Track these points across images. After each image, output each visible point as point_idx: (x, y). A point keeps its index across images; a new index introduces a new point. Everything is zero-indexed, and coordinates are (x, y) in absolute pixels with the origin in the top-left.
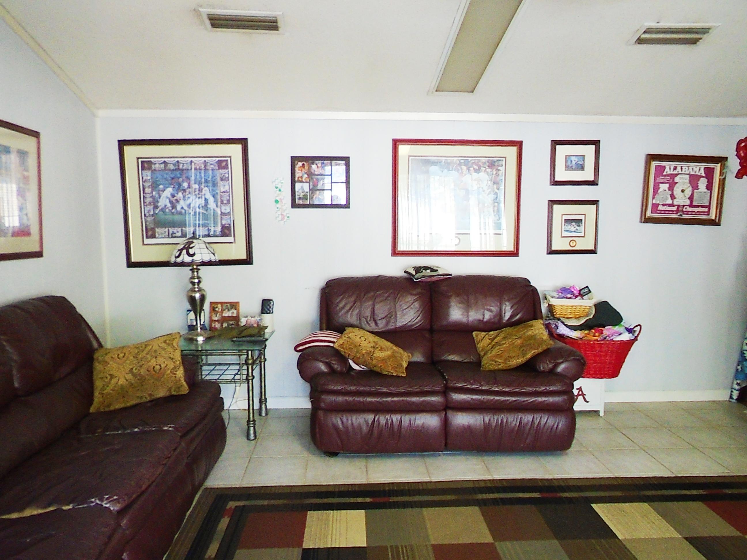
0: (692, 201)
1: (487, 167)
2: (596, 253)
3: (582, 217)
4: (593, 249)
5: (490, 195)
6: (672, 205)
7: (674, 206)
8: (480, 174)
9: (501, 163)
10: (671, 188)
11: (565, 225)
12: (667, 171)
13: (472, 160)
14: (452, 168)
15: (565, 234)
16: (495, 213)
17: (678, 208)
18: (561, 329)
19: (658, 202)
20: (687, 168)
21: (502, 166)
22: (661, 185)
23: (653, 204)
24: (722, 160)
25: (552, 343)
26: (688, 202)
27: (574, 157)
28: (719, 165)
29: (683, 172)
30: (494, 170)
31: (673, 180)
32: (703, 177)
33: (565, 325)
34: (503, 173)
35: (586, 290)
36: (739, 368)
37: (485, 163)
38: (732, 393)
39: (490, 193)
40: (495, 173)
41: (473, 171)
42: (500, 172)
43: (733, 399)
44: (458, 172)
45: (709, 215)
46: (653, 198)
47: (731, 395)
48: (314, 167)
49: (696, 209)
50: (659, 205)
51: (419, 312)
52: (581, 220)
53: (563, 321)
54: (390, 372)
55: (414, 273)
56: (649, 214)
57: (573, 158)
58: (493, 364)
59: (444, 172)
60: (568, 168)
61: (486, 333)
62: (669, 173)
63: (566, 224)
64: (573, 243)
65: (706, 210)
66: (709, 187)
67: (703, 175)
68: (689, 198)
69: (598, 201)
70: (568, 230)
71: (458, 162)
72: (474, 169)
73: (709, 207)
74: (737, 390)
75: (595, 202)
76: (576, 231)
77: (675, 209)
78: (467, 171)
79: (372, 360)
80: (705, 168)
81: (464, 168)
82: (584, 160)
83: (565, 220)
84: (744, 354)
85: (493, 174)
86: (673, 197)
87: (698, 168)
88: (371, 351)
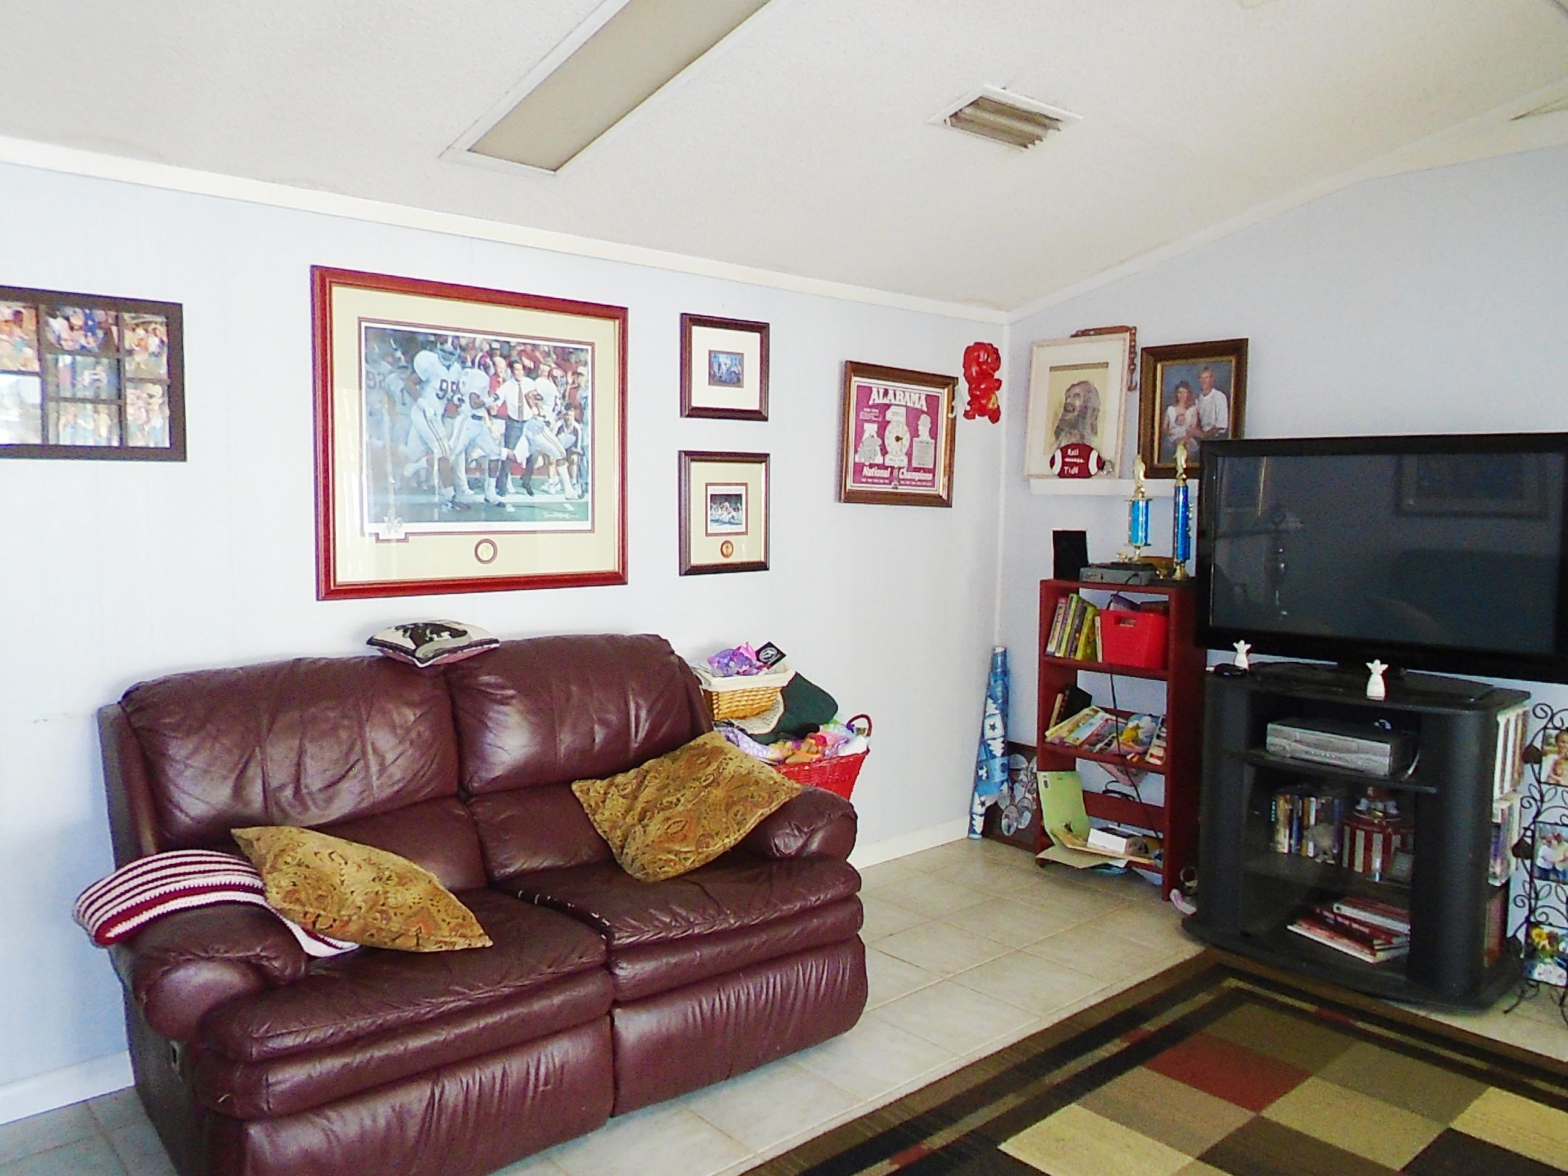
0: (910, 461)
1: (554, 366)
2: (768, 569)
3: (740, 490)
4: (763, 560)
5: (562, 436)
6: (882, 467)
7: (886, 468)
8: (538, 380)
9: (582, 356)
10: (881, 433)
11: (711, 507)
12: (876, 398)
13: (519, 343)
14: (473, 362)
15: (713, 528)
16: (575, 481)
17: (892, 473)
18: (745, 745)
19: (863, 460)
20: (902, 394)
21: (586, 364)
22: (866, 425)
23: (855, 464)
24: (947, 382)
25: (796, 787)
26: (905, 463)
27: (725, 356)
28: (946, 390)
29: (897, 402)
30: (570, 374)
31: (884, 417)
32: (923, 412)
33: (750, 736)
34: (588, 381)
35: (770, 652)
36: (983, 772)
37: (548, 354)
38: (974, 822)
39: (560, 430)
40: (570, 381)
41: (522, 372)
42: (582, 380)
43: (974, 832)
44: (487, 373)
45: (933, 486)
46: (856, 451)
47: (972, 825)
48: (58, 325)
49: (917, 476)
50: (864, 465)
51: (433, 751)
52: (740, 496)
53: (741, 726)
54: (445, 943)
55: (410, 644)
56: (851, 485)
57: (723, 359)
58: (672, 860)
59: (451, 369)
60: (715, 379)
61: (606, 782)
62: (877, 402)
63: (714, 506)
64: (727, 547)
65: (929, 476)
66: (934, 433)
67: (925, 409)
68: (906, 454)
69: (767, 455)
70: (717, 518)
71: (487, 348)
72: (524, 367)
73: (933, 471)
74: (981, 815)
75: (761, 458)
76: (732, 521)
77: (886, 474)
78: (509, 371)
79: (389, 919)
80: (928, 396)
81: (501, 362)
82: (742, 364)
83: (712, 496)
84: (989, 745)
85: (567, 383)
86: (884, 452)
87: (918, 395)
88: (377, 893)
